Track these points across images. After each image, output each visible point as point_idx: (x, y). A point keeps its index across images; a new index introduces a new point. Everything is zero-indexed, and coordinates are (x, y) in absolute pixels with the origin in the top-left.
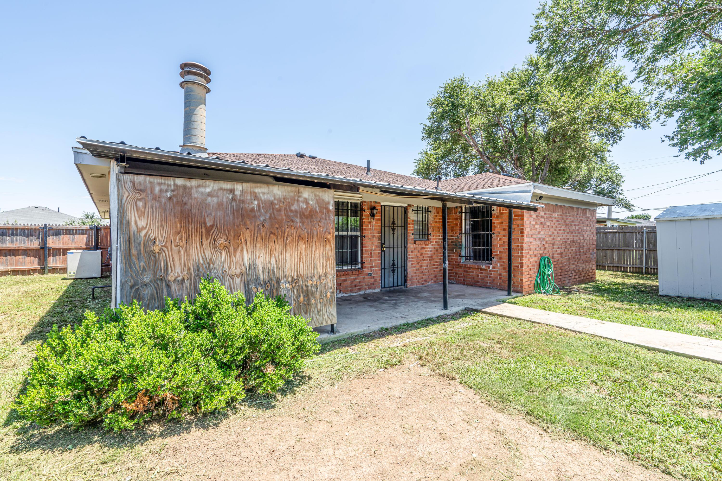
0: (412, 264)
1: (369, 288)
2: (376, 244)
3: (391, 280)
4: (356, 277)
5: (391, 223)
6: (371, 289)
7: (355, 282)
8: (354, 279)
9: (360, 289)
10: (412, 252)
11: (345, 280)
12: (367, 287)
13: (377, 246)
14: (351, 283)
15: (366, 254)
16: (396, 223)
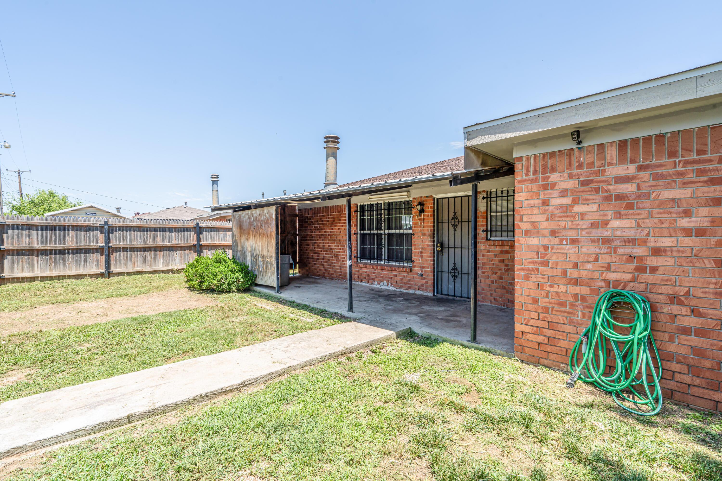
0: (483, 273)
1: (419, 289)
2: (427, 243)
3: (451, 286)
4: (405, 274)
5: (450, 218)
6: (422, 290)
7: (405, 280)
8: (404, 276)
9: (410, 288)
10: (483, 255)
11: (396, 275)
12: (417, 287)
13: (428, 245)
14: (402, 279)
15: (416, 252)
16: (459, 218)
